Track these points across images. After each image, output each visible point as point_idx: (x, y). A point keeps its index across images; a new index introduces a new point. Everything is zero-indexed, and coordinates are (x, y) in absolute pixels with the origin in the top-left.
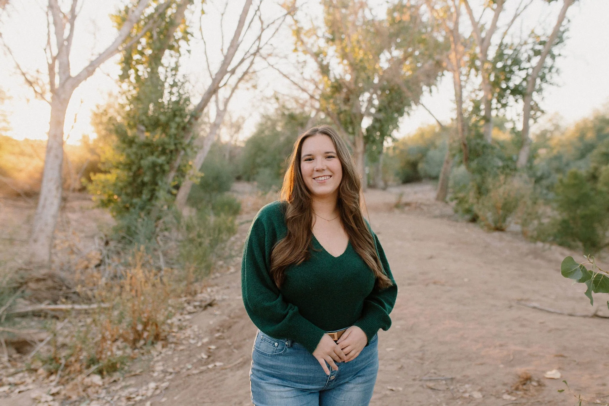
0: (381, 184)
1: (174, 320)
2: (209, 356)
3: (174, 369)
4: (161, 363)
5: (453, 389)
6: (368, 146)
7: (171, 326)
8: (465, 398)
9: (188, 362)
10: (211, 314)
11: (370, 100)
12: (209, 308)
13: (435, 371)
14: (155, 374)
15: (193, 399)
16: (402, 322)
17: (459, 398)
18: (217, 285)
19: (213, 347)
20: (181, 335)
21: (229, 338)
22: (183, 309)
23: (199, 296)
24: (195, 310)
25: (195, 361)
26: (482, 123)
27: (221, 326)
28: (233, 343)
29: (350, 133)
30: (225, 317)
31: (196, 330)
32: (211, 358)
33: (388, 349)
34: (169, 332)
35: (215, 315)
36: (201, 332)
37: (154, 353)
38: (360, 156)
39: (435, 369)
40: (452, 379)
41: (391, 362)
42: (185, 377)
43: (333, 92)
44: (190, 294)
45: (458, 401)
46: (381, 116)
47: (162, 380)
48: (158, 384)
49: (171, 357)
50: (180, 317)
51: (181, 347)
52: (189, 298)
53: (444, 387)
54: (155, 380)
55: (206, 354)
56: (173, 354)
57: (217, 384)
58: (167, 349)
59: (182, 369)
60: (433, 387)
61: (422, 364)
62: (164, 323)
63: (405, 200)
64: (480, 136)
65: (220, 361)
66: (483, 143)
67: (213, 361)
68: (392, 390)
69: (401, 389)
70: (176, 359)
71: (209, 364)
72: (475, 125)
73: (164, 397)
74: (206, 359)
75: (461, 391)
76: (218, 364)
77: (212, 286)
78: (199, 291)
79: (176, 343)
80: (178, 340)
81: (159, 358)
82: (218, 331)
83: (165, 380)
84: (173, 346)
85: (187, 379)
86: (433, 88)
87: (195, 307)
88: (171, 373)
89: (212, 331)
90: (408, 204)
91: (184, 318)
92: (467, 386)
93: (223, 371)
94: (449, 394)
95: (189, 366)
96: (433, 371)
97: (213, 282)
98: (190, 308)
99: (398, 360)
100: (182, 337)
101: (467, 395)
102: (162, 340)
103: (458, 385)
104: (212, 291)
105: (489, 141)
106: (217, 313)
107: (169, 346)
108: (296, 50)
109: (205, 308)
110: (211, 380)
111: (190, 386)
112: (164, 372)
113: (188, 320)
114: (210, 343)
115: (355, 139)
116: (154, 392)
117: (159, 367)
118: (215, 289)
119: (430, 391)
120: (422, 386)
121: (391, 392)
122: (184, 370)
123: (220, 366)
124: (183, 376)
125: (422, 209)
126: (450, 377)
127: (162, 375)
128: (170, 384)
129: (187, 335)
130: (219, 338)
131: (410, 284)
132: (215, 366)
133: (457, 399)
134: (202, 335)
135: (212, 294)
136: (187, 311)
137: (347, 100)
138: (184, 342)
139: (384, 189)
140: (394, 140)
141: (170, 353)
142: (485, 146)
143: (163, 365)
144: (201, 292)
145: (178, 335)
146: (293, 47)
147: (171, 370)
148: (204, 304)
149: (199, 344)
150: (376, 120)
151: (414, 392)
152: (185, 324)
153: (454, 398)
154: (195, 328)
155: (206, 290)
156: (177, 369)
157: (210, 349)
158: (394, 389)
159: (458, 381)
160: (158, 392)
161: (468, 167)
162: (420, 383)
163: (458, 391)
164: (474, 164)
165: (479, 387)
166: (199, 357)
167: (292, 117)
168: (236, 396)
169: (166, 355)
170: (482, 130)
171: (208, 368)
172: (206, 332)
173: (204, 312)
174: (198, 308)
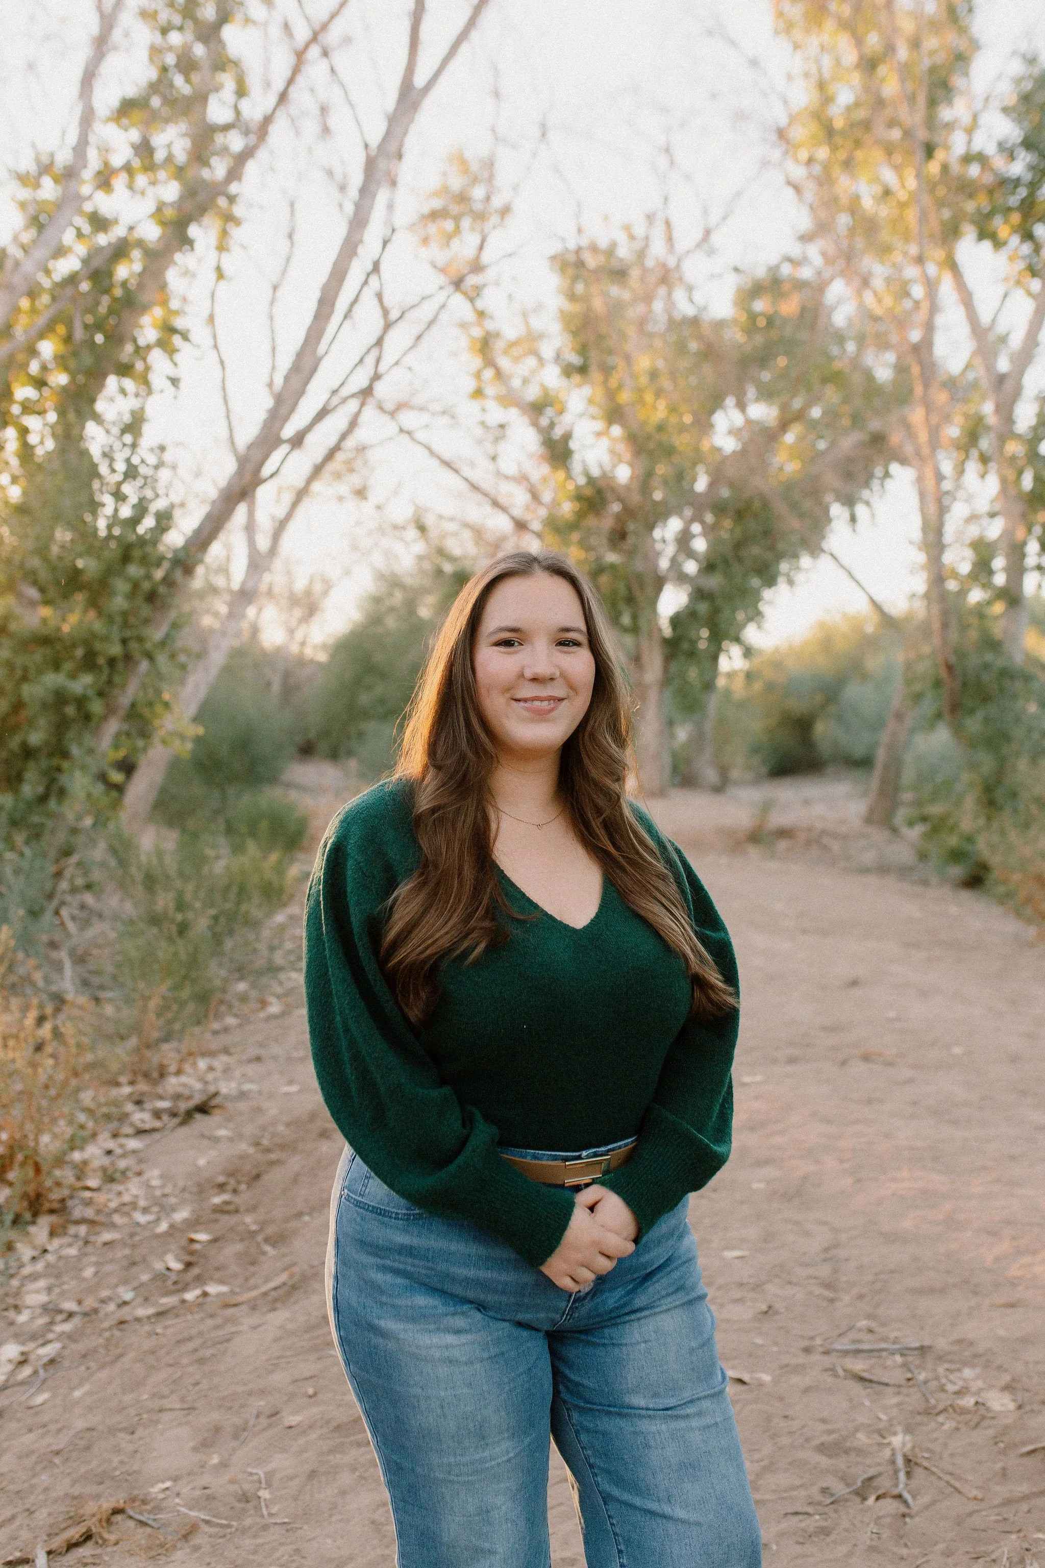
0: (711, 775)
1: (93, 1152)
2: (189, 1265)
3: (80, 1302)
4: (42, 1284)
5: (925, 1382)
6: (674, 667)
7: (81, 1170)
8: (963, 1411)
9: (125, 1282)
10: (203, 1136)
11: (684, 539)
12: (198, 1116)
13: (873, 1325)
14: (23, 1318)
15: (128, 1398)
16: (771, 1172)
17: (945, 1410)
18: (226, 1051)
19: (202, 1237)
20: (108, 1198)
21: (253, 1209)
22: (124, 1117)
23: (172, 1083)
24: (158, 1124)
25: (145, 1277)
26: (998, 608)
27: (231, 1174)
28: (263, 1225)
29: (625, 630)
30: (244, 1147)
31: (155, 1182)
32: (195, 1271)
33: (730, 1254)
34: (73, 1189)
35: (217, 1140)
36: (168, 1190)
37: (25, 1251)
38: (653, 695)
39: (869, 1317)
40: (923, 1350)
41: (737, 1294)
42: (110, 1328)
43: (580, 515)
44: (146, 1075)
45: (941, 1419)
46: (714, 582)
47: (39, 1337)
48: (30, 1346)
49: (75, 1266)
50: (111, 1144)
51: (107, 1236)
52: (142, 1086)
53: (897, 1376)
54: (18, 1337)
55: (179, 1260)
56: (83, 1255)
57: (208, 1353)
58: (65, 1240)
59: (103, 1301)
60: (866, 1375)
61: (832, 1301)
62: (60, 1161)
63: (777, 820)
64: (992, 644)
65: (221, 1282)
66: (1000, 662)
67: (200, 1280)
68: (740, 1381)
69: (766, 1378)
70: (89, 1272)
71: (185, 1288)
72: (980, 612)
73: (40, 1390)
74: (179, 1272)
75: (950, 1388)
76: (213, 1289)
77: (211, 1054)
78: (173, 1068)
79: (91, 1222)
80: (99, 1212)
81: (39, 1266)
82: (221, 1187)
83: (51, 1336)
84: (83, 1230)
85: (117, 1333)
86: (861, 510)
87: (157, 1114)
88: (71, 1315)
89: (202, 1189)
90: (784, 833)
91: (122, 1146)
92: (968, 1373)
93: (229, 1312)
94: (914, 1399)
95: (127, 1295)
96: (863, 1323)
97: (215, 1044)
98: (142, 1118)
99: (758, 1287)
100: (113, 1205)
101: (968, 1401)
102: (52, 1211)
103: (941, 1370)
104: (211, 1069)
105: (1018, 659)
106: (222, 1132)
107: (72, 1230)
108: (477, 394)
109: (188, 1117)
110: (190, 1339)
111: (120, 1356)
112: (51, 1310)
113: (134, 1152)
114: (194, 1223)
115: (638, 646)
116: (12, 1373)
117: (35, 1296)
118: (220, 1062)
119: (856, 1388)
120: (831, 1370)
121: (740, 1387)
122: (111, 1307)
123: (218, 1295)
124: (106, 1325)
125: (825, 848)
126: (917, 1345)
127: (41, 1321)
128: (64, 1347)
129: (126, 1198)
130: (220, 1210)
131: (792, 1060)
132: (205, 1294)
133: (938, 1414)
134: (172, 1200)
135: (210, 1077)
136: (132, 1125)
137: (619, 536)
138: (117, 1219)
139: (718, 790)
140: (748, 652)
141: (73, 1251)
142: (1006, 674)
143: (49, 1289)
144: (179, 1072)
145: (100, 1198)
146: (470, 385)
147: (69, 1305)
148: (183, 1106)
149: (163, 1227)
150: (699, 594)
151: (807, 1390)
152: (122, 1164)
153: (929, 1412)
154: (154, 1175)
155: (194, 1064)
156: (90, 1302)
157: (192, 1241)
158: (746, 1377)
159: (940, 1358)
160: (27, 1371)
161: (958, 730)
162: (827, 1361)
163: (942, 1389)
164: (974, 724)
165: (1006, 1378)
166: (159, 1266)
168: (263, 1392)
169: (60, 1258)
170: (997, 630)
171: (184, 1301)
172: (184, 1189)
173: (183, 1131)
174: (165, 1118)
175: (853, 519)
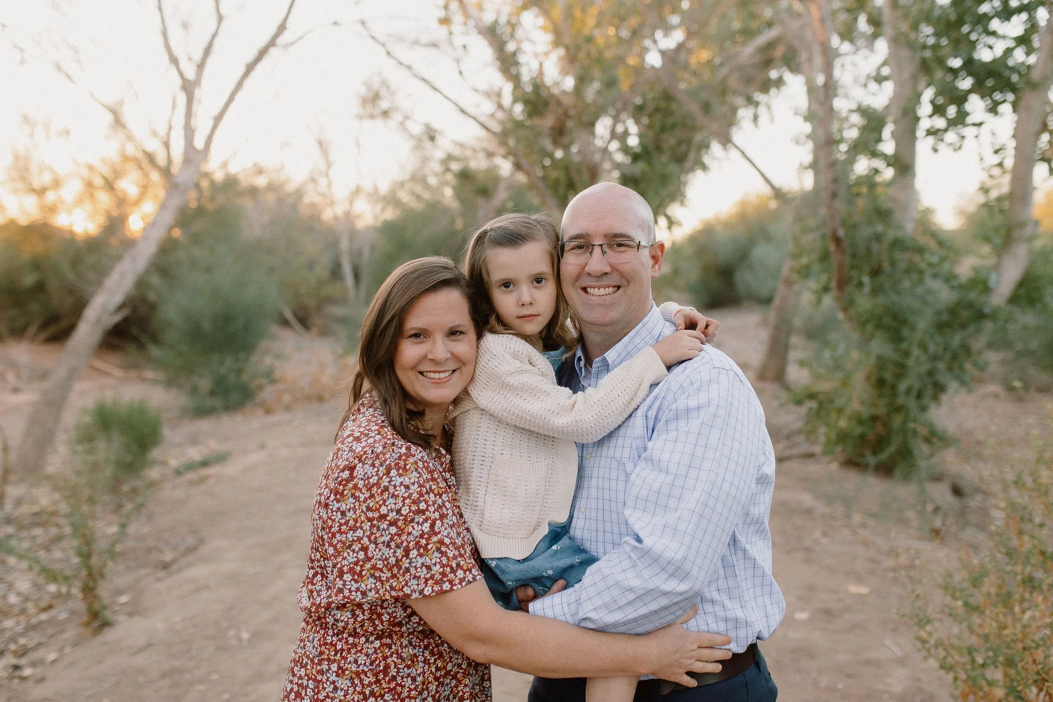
26: (888, 173)
43: (529, 116)
46: (639, 169)
64: (882, 214)
66: (892, 234)
72: (869, 182)
86: (762, 111)
105: (909, 228)
108: (445, 21)
137: (558, 132)
142: (897, 244)
164: (861, 300)
167: (465, 176)
170: (884, 197)
175: (756, 118)
